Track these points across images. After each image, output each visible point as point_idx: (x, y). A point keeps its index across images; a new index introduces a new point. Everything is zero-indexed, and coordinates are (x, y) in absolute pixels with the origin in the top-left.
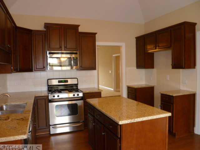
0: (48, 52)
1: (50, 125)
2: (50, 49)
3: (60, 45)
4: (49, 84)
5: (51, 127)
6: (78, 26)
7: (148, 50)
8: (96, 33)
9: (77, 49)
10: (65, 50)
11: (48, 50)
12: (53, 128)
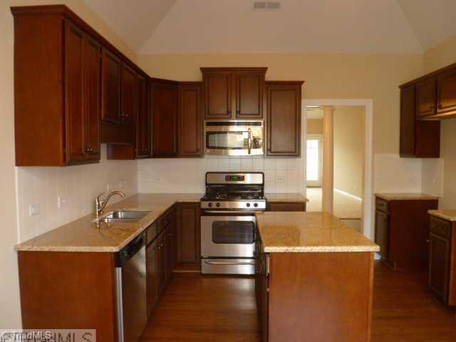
0: (205, 122)
1: (203, 258)
2: (209, 116)
3: (228, 108)
4: (208, 182)
5: (203, 260)
6: (264, 70)
7: (423, 114)
8: (302, 82)
9: (260, 116)
10: (237, 118)
11: (205, 118)
12: (206, 263)
